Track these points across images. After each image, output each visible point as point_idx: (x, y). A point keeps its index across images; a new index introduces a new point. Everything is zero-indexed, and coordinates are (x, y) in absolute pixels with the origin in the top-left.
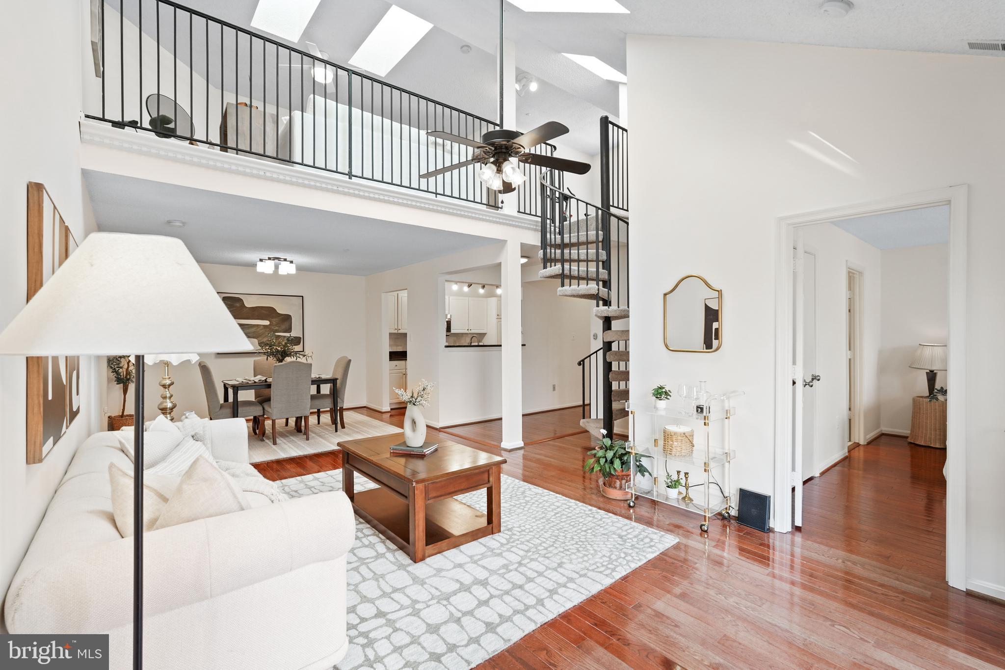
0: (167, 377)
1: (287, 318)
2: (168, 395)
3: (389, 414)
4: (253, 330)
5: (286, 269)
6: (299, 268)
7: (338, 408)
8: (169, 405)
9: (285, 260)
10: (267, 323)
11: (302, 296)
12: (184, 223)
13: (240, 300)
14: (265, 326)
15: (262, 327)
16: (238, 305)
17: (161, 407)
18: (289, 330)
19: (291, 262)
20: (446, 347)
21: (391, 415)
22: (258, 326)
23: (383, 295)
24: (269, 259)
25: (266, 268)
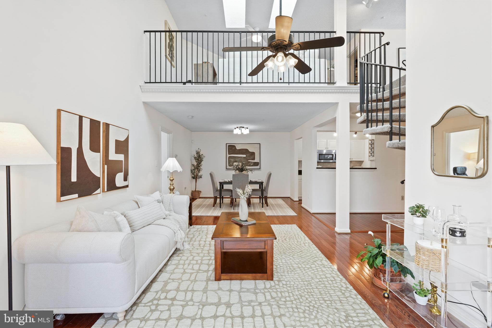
0: (172, 177)
1: (253, 154)
2: (172, 184)
3: (298, 202)
4: (239, 159)
5: (246, 132)
6: (251, 131)
7: (264, 196)
8: (172, 188)
9: (243, 127)
10: (245, 156)
11: (260, 144)
12: (193, 117)
13: (234, 146)
14: (244, 157)
15: (243, 158)
16: (234, 148)
17: (170, 188)
18: (254, 159)
19: (247, 128)
20: (317, 168)
21: (299, 203)
22: (241, 157)
23: (295, 141)
24: (237, 127)
25: (237, 131)
